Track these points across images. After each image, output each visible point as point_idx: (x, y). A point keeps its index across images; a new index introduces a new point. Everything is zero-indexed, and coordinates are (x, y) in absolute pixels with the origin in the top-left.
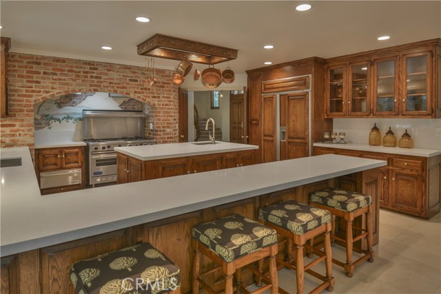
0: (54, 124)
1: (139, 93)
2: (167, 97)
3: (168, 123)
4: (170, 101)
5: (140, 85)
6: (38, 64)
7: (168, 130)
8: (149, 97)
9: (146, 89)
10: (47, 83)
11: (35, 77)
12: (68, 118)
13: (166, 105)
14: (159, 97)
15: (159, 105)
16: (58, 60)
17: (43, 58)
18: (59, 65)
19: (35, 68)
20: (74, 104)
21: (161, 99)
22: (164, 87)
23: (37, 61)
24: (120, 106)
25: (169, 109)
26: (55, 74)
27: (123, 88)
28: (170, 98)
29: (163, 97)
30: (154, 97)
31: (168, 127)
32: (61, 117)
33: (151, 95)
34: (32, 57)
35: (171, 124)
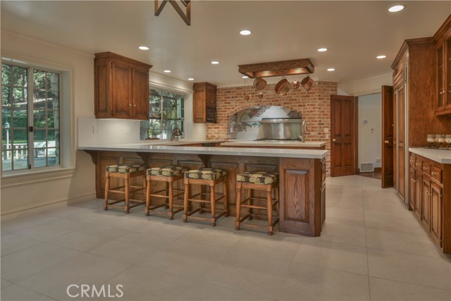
0: (248, 128)
1: (288, 103)
2: (312, 105)
3: (312, 127)
4: (314, 108)
5: (289, 97)
6: (229, 92)
7: (312, 133)
8: (296, 106)
9: (293, 100)
10: (233, 103)
11: (228, 100)
12: (255, 124)
13: (311, 111)
14: (304, 106)
15: (305, 112)
16: (238, 88)
17: (232, 88)
18: (239, 91)
19: (228, 95)
20: (259, 115)
21: (306, 106)
22: (309, 96)
23: (228, 91)
24: (288, 115)
25: (314, 115)
26: (237, 97)
27: (276, 101)
28: (314, 105)
29: (308, 105)
30: (301, 106)
31: (313, 131)
32: (251, 124)
33: (297, 104)
34: (226, 89)
35: (316, 128)
